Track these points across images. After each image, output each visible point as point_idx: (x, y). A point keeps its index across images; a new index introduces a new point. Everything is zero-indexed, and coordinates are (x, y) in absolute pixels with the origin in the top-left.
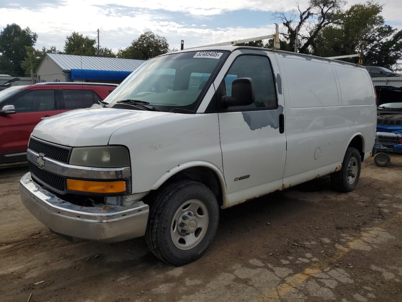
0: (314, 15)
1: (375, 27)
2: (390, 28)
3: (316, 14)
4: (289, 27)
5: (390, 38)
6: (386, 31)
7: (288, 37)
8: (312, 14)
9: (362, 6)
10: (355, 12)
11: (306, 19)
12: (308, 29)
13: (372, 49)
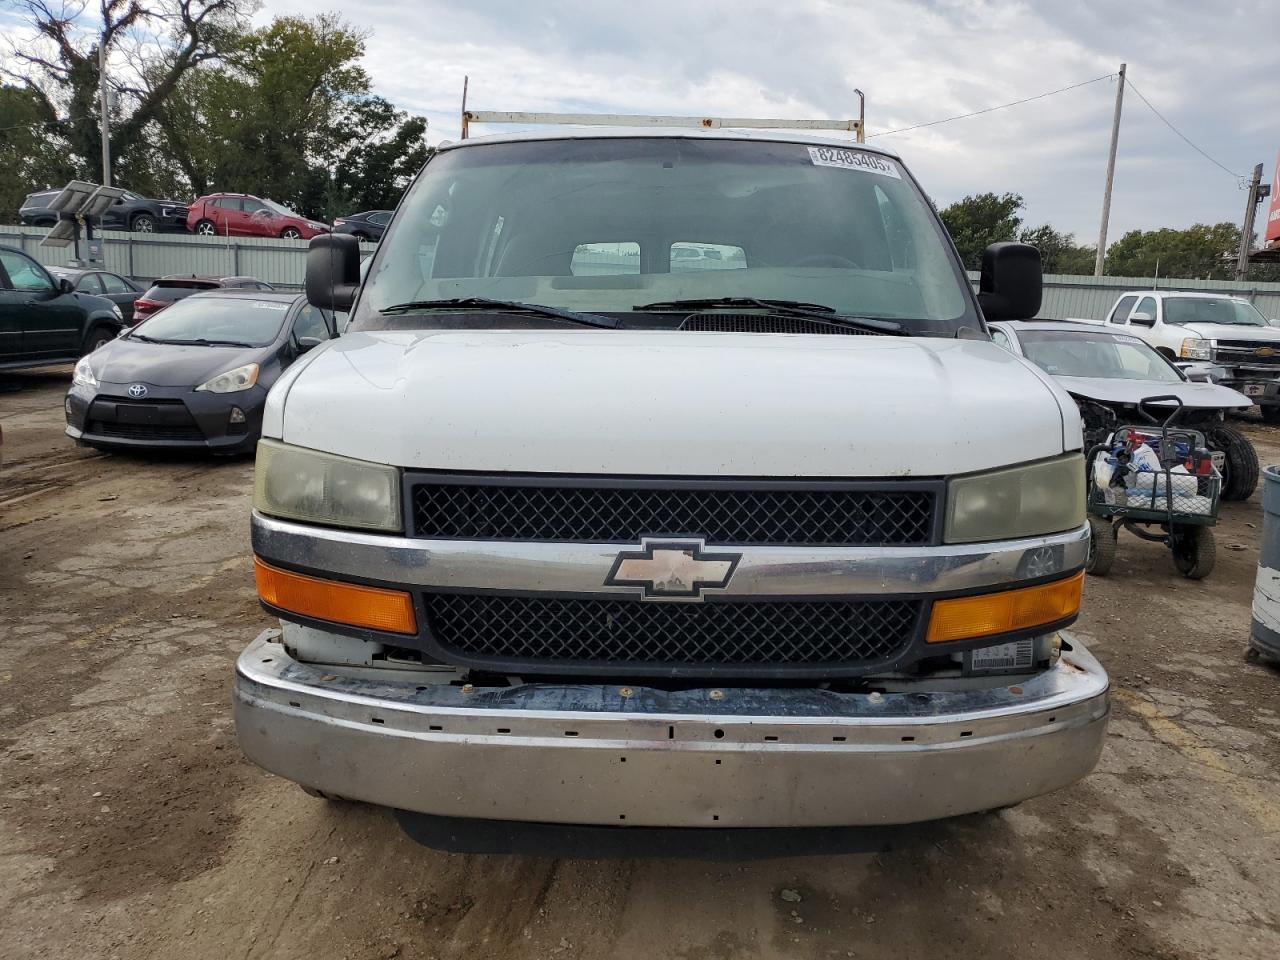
0: (151, 17)
1: (346, 97)
2: (388, 107)
3: (161, 17)
4: (62, 40)
5: (390, 135)
6: (378, 113)
7: (63, 74)
8: (147, 12)
9: (303, 27)
10: (287, 40)
11: (125, 25)
12: (136, 61)
13: (350, 160)
